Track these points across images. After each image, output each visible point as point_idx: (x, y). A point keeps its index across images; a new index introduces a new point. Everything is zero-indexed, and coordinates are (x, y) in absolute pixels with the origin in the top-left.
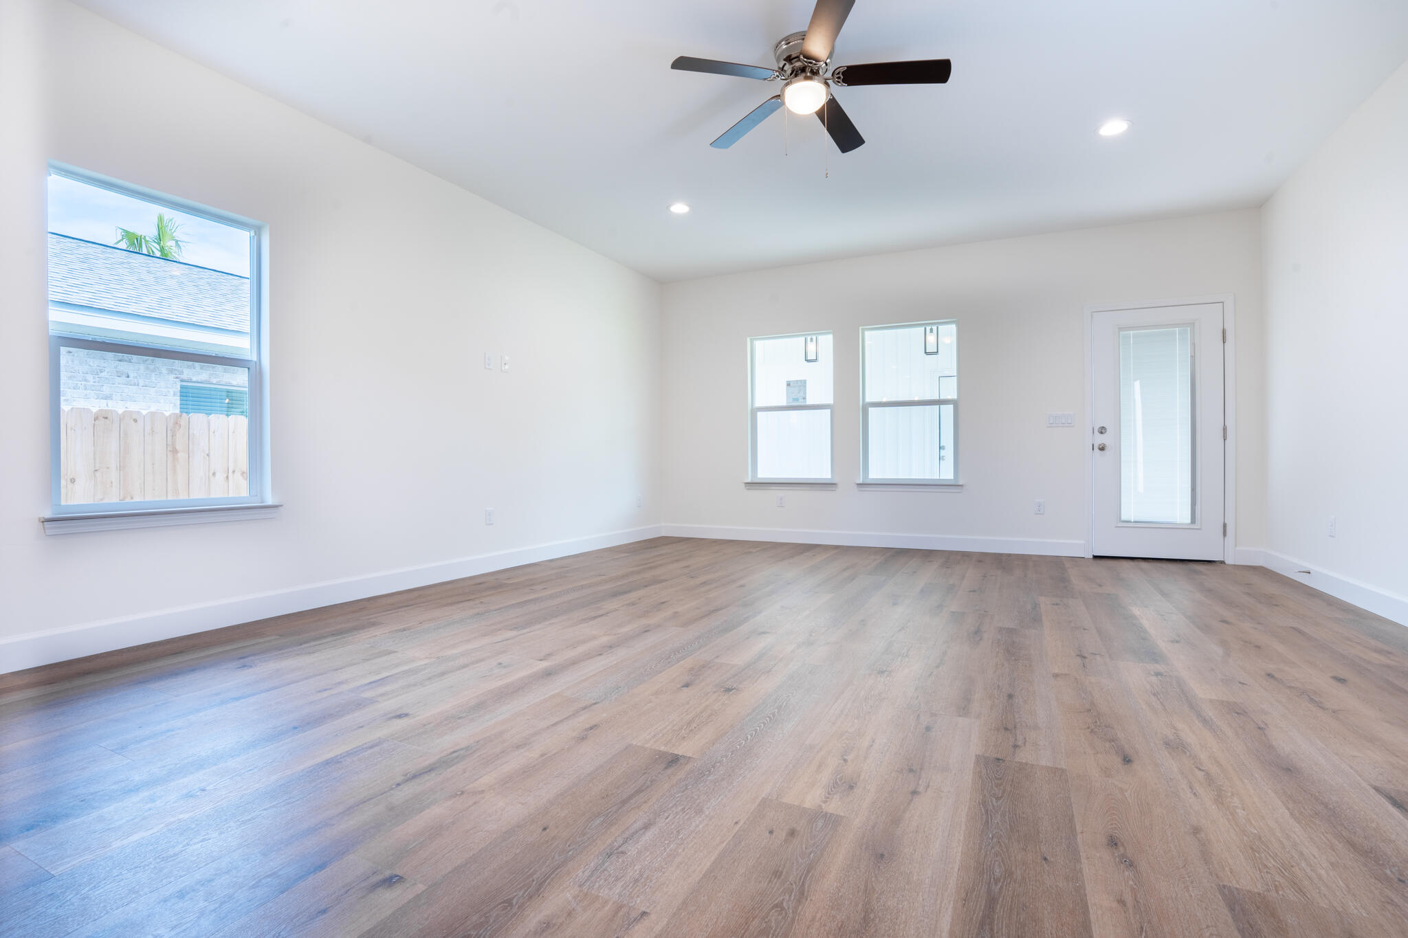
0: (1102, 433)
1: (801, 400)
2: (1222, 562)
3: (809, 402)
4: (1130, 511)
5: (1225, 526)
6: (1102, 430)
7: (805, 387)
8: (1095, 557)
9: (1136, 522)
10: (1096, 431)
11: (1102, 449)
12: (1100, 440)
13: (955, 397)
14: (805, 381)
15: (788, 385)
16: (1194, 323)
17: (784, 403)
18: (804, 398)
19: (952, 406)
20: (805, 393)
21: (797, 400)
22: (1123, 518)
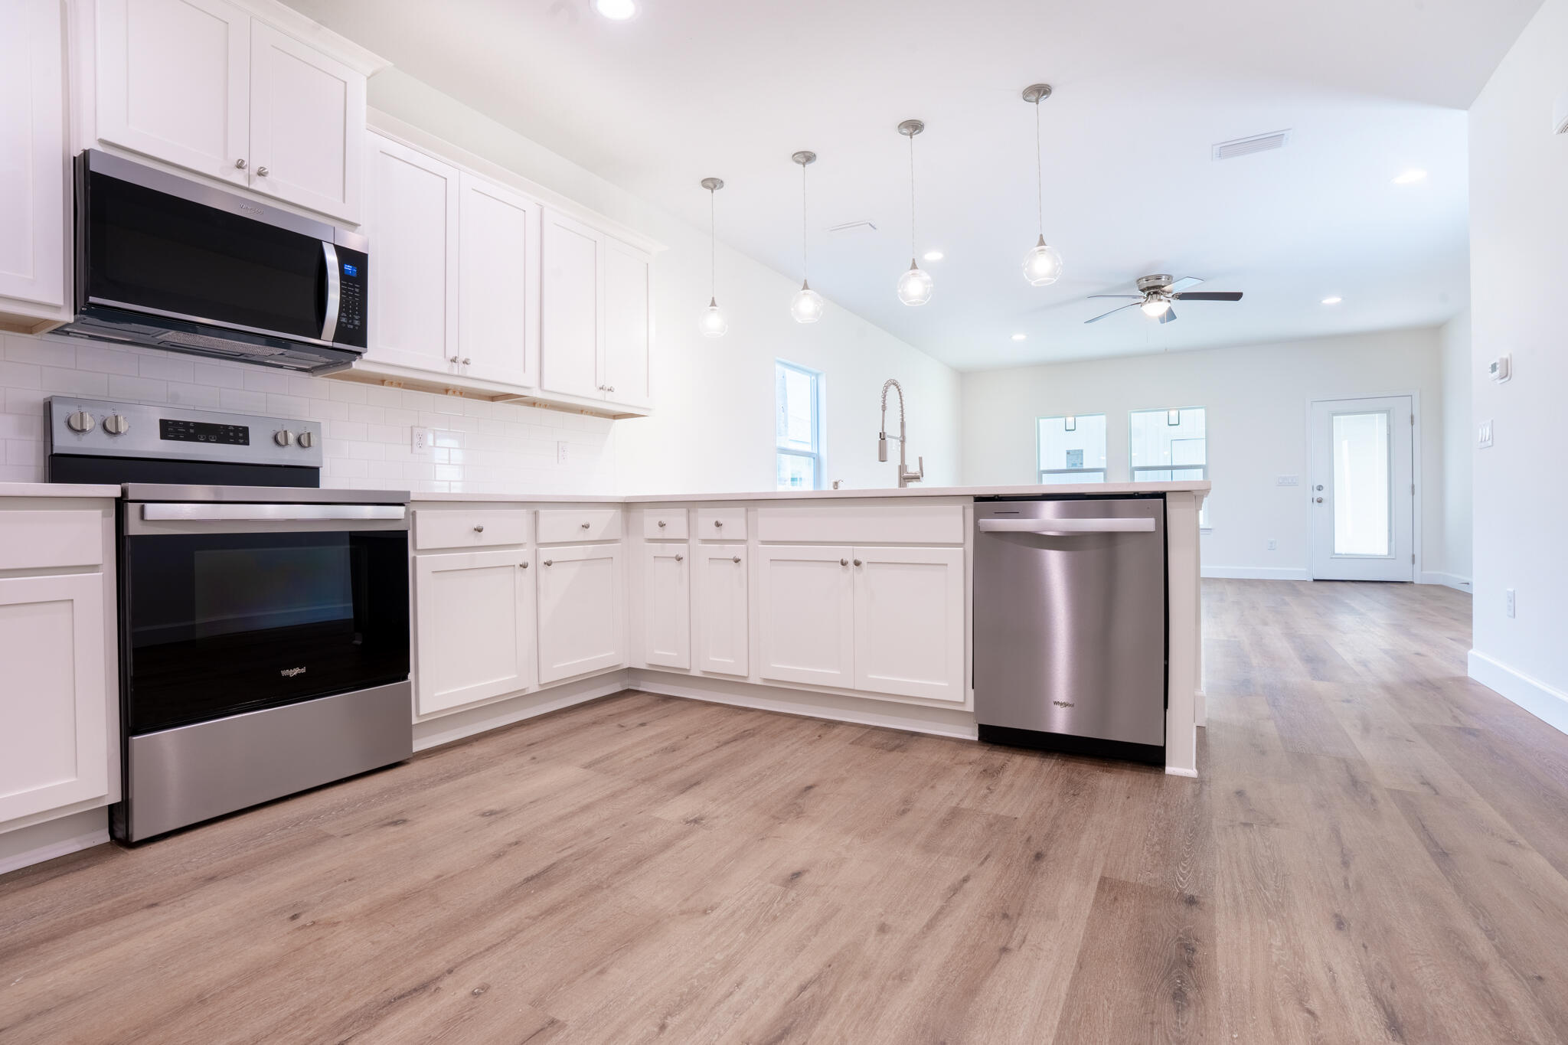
0: (1319, 490)
1: (1079, 465)
2: (1412, 583)
3: (1085, 466)
4: (1342, 547)
5: (1413, 556)
6: (1320, 488)
7: (1082, 455)
8: (1315, 580)
9: (1346, 554)
10: (1315, 489)
11: (1320, 501)
12: (1318, 494)
13: (1204, 463)
14: (1082, 451)
15: (1068, 453)
16: (1389, 411)
17: (1064, 467)
18: (1082, 464)
19: (1202, 470)
20: (1082, 459)
21: (1075, 465)
22: (1336, 552)
